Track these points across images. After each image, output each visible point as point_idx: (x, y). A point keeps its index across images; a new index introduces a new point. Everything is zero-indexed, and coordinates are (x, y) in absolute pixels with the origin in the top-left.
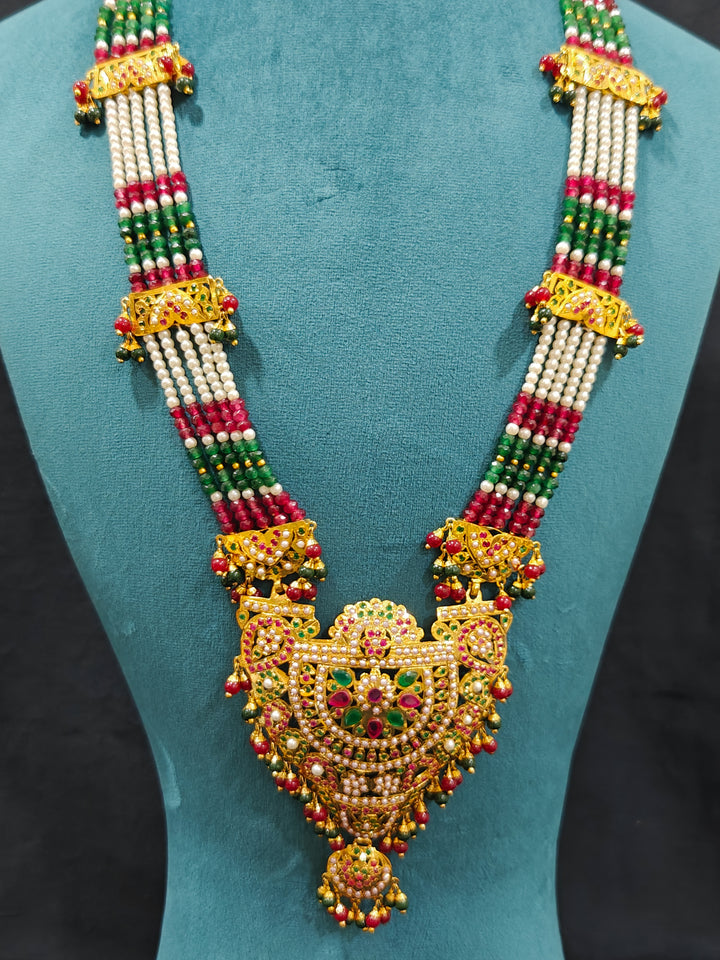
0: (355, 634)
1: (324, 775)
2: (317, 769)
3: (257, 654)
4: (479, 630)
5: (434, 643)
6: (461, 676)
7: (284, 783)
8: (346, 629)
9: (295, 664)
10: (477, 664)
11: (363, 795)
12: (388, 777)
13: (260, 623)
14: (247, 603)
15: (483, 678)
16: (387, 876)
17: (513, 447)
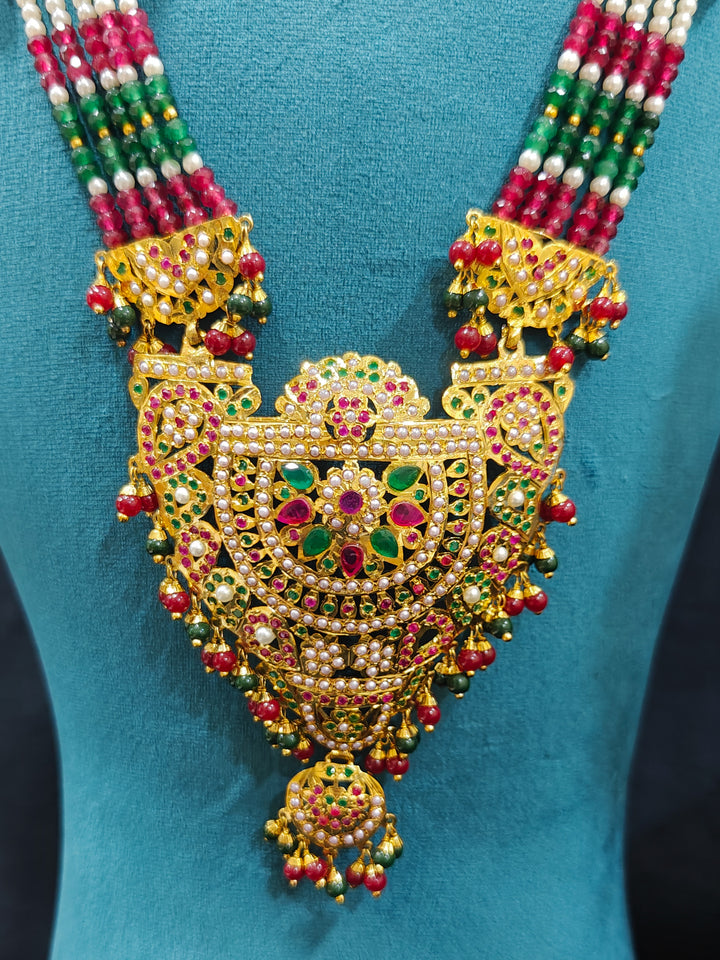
0: (317, 404)
1: (275, 644)
2: (264, 633)
3: (162, 447)
4: (520, 403)
5: (447, 421)
6: (491, 478)
7: (211, 659)
8: (303, 398)
9: (223, 460)
10: (516, 458)
11: (337, 674)
12: (375, 644)
13: (166, 395)
14: (145, 365)
15: (526, 483)
16: (377, 811)
17: (572, 92)
